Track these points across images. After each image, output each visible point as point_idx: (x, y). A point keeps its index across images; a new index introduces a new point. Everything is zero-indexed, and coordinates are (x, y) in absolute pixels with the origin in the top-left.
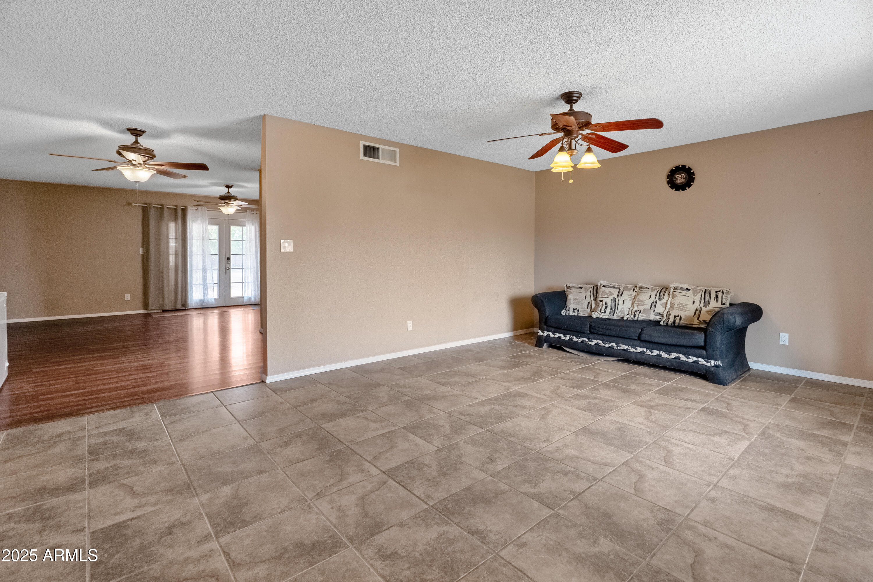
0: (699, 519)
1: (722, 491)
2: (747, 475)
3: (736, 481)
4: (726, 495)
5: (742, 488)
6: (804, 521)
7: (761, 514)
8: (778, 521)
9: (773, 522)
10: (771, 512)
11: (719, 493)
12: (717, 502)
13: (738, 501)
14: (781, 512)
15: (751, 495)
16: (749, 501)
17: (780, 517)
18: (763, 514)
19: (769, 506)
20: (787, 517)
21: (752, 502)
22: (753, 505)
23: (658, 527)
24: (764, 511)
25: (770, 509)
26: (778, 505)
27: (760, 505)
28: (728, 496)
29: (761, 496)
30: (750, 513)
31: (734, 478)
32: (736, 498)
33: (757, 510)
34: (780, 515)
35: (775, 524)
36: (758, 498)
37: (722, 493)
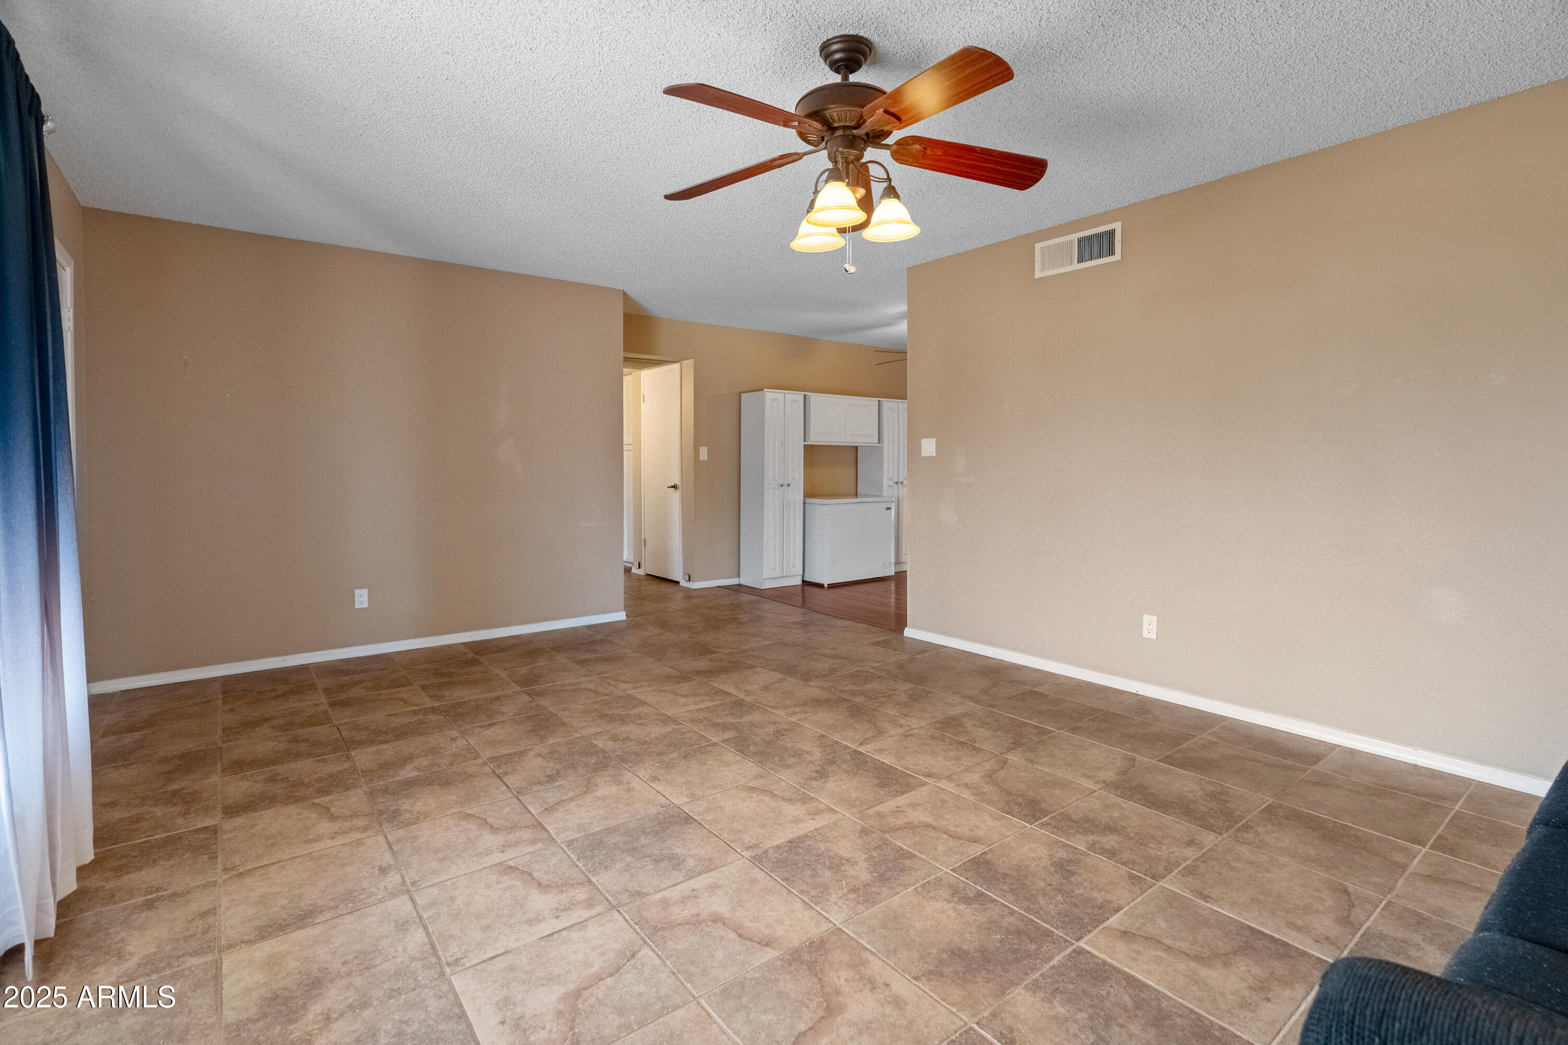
0: (369, 842)
1: (389, 890)
2: (391, 950)
3: (393, 925)
4: (378, 889)
5: (372, 919)
6: (247, 938)
7: (312, 900)
8: (283, 908)
9: (288, 901)
10: (301, 915)
11: (389, 886)
12: (377, 872)
13: (356, 894)
14: (288, 925)
15: (348, 919)
16: (342, 906)
17: (285, 917)
18: (309, 902)
19: (310, 920)
20: (275, 924)
21: (336, 907)
22: (332, 904)
23: (394, 808)
24: (311, 908)
25: (305, 918)
26: (300, 934)
27: (322, 912)
28: (373, 890)
29: (334, 928)
30: (324, 891)
31: (402, 927)
32: (363, 897)
33: (321, 903)
34: (285, 920)
35: (284, 902)
36: (335, 921)
37: (386, 888)
